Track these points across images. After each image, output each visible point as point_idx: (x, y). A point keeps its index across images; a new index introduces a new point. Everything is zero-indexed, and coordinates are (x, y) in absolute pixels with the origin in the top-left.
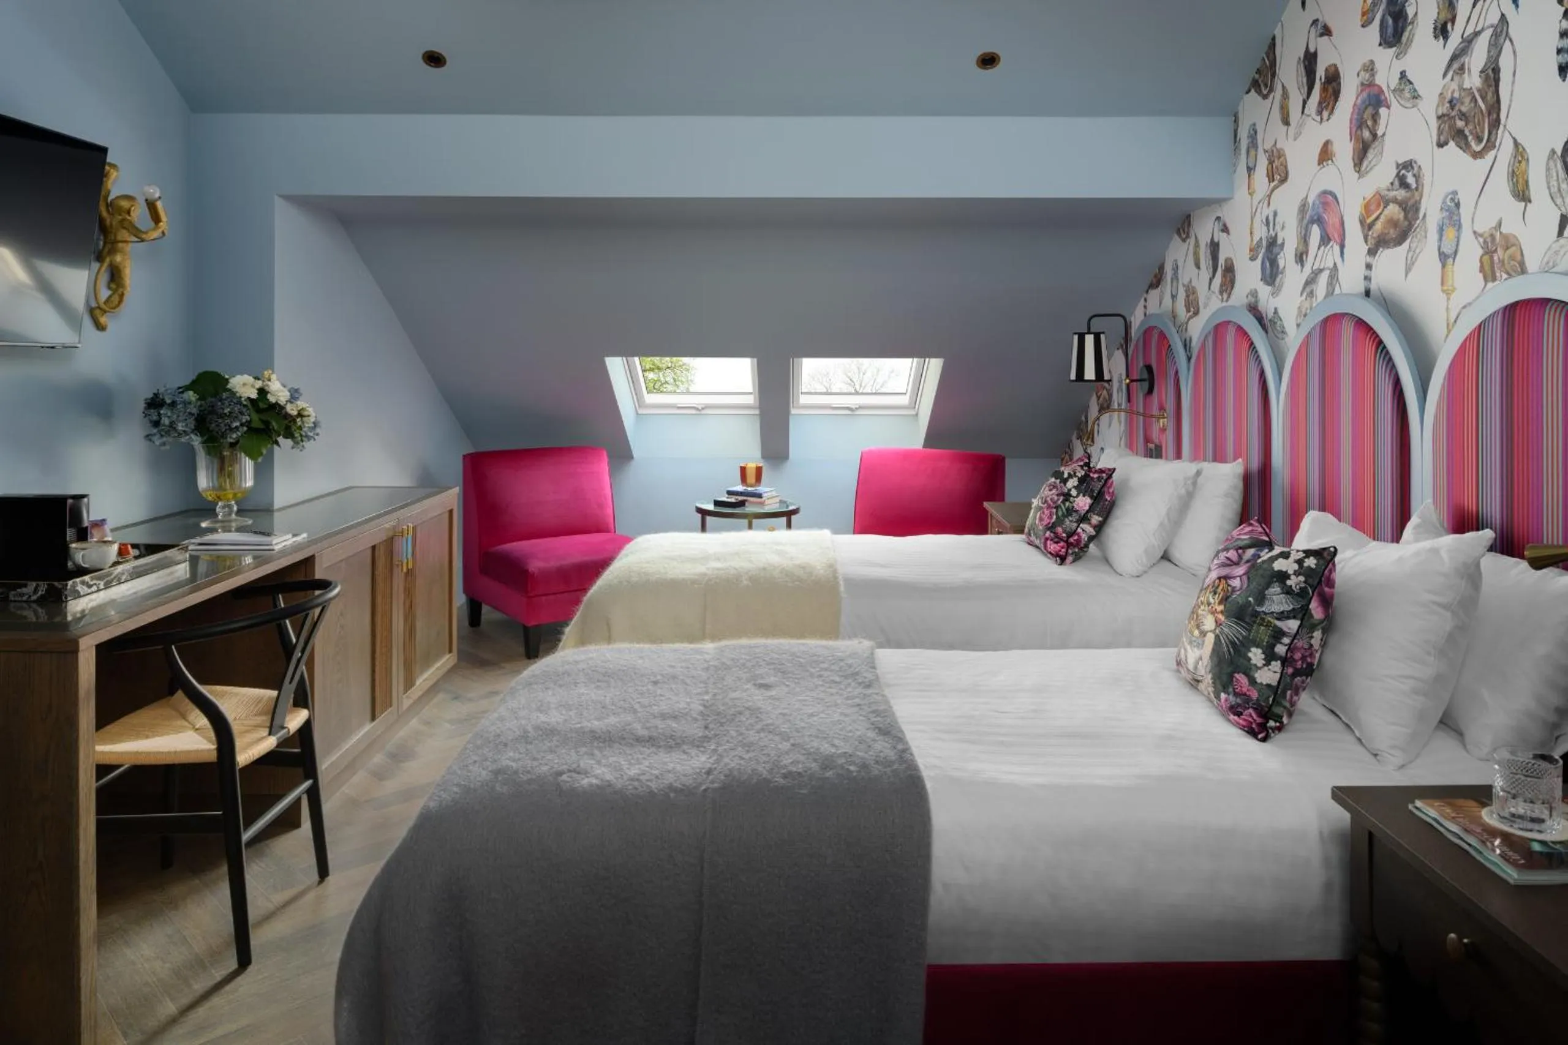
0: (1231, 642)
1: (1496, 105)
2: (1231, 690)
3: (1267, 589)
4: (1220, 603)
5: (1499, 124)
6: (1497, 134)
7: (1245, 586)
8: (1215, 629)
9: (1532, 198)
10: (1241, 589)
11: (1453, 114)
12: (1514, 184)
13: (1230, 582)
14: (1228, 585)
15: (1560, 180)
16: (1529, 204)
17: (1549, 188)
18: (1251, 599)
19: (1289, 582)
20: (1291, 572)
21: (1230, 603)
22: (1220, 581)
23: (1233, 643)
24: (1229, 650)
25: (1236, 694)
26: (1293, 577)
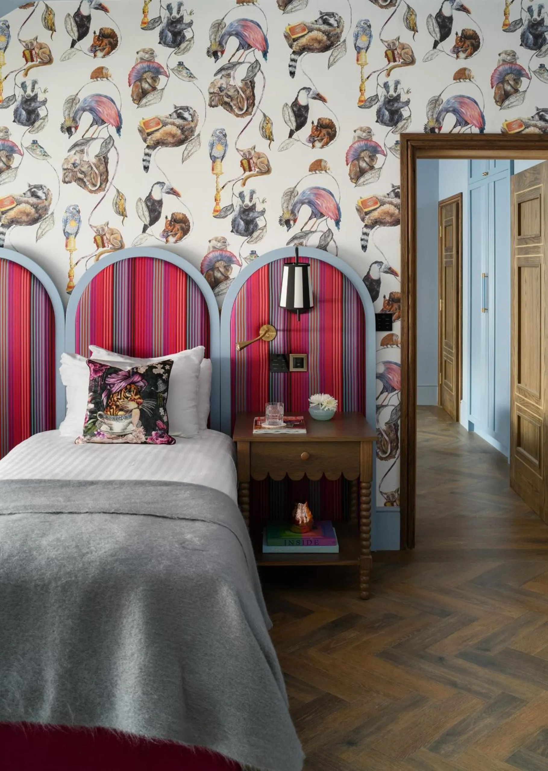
0: (150, 409)
1: (105, 173)
2: (157, 428)
3: (157, 382)
4: (136, 395)
5: (107, 181)
6: (106, 185)
7: (147, 384)
8: (138, 407)
9: (128, 215)
10: (145, 385)
11: (76, 170)
12: (116, 208)
13: (137, 384)
14: (137, 386)
15: (144, 211)
16: (126, 218)
17: (138, 213)
18: (152, 388)
19: (164, 377)
20: (162, 373)
21: (142, 393)
22: (131, 386)
23: (152, 409)
24: (150, 412)
25: (160, 430)
26: (164, 375)
